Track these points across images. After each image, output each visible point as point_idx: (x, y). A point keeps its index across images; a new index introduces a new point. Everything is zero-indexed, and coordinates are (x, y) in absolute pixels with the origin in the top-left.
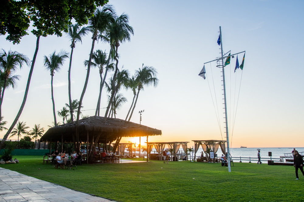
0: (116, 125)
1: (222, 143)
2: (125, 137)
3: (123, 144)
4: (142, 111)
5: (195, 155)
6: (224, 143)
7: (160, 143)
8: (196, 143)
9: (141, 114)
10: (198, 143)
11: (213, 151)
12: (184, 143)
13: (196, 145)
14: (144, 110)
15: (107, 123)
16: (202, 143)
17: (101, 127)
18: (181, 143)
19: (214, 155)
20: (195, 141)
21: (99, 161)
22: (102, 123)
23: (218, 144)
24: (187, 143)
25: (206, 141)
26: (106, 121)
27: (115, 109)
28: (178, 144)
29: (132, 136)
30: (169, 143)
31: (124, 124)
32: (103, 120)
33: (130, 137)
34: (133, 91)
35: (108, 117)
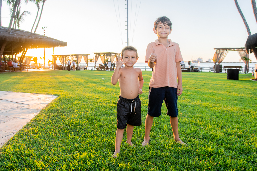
0: (22, 36)
1: (117, 55)
2: (31, 48)
3: (28, 57)
4: (45, 27)
5: (95, 65)
6: (119, 55)
7: (63, 56)
8: (96, 55)
9: (44, 30)
10: (98, 55)
11: (111, 61)
12: (85, 55)
13: (96, 56)
14: (47, 27)
15: (12, 32)
16: (101, 55)
17: (5, 36)
18: (82, 55)
19: (111, 65)
20: (95, 53)
21: (6, 71)
22: (7, 33)
23: (114, 55)
24: (87, 55)
25: (104, 53)
26: (11, 31)
27: (18, 22)
28: (80, 56)
29: (39, 48)
30: (72, 56)
31: (30, 35)
32: (7, 30)
33: (37, 48)
34: (36, 5)
35: (12, 27)
